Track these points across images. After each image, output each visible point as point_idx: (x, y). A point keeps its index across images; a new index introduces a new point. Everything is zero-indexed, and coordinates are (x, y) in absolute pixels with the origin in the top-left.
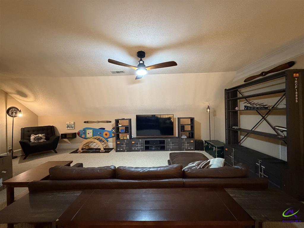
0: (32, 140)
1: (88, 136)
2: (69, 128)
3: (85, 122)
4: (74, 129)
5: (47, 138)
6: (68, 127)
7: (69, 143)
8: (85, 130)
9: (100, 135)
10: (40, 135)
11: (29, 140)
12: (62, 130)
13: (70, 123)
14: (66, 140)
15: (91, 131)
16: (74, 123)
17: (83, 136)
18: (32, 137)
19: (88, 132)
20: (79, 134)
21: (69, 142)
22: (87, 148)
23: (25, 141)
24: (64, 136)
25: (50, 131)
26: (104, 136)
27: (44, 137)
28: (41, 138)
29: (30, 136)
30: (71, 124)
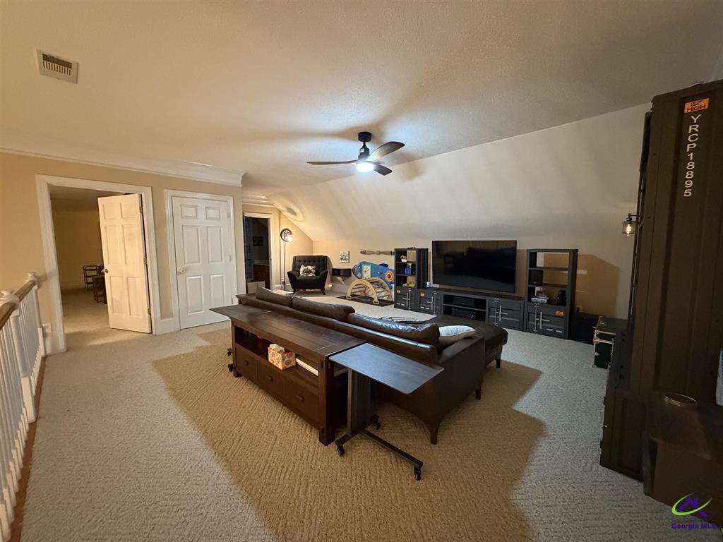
0: (301, 273)
1: (365, 276)
2: (342, 261)
3: (362, 252)
4: (349, 262)
5: (317, 273)
6: (342, 259)
7: (341, 283)
8: (360, 265)
9: (381, 276)
10: (310, 268)
11: (299, 272)
12: (336, 264)
13: (344, 253)
14: (339, 278)
15: (369, 267)
16: (349, 252)
17: (359, 275)
18: (302, 269)
19: (364, 269)
20: (354, 270)
21: (343, 282)
22: (363, 295)
23: (295, 272)
24: (337, 272)
25: (321, 263)
26: (387, 278)
27: (314, 271)
28: (310, 272)
29: (300, 268)
30: (345, 255)
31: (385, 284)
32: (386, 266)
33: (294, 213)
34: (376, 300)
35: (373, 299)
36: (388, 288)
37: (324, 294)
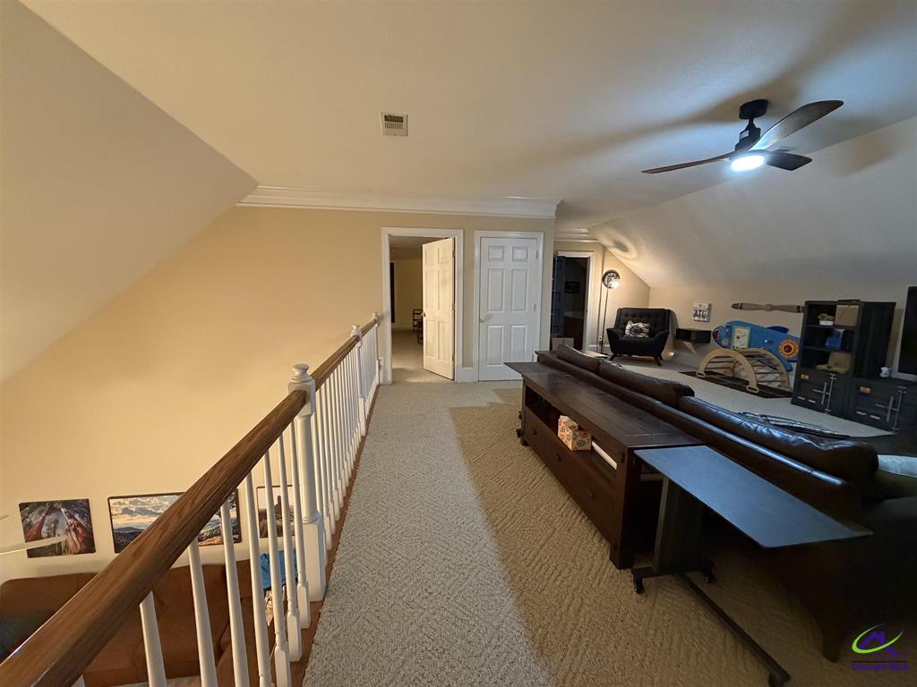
0: (627, 332)
1: (736, 344)
2: (697, 318)
3: (735, 306)
4: (708, 321)
5: (651, 334)
6: (695, 315)
7: (692, 353)
8: (730, 327)
9: (770, 347)
10: (641, 325)
11: (624, 329)
12: (685, 321)
13: (700, 306)
14: (688, 344)
15: (746, 331)
16: (710, 305)
17: (724, 342)
18: (628, 327)
19: (737, 334)
20: (715, 334)
21: (694, 351)
22: (730, 374)
23: (619, 330)
24: (685, 335)
25: (660, 320)
26: (782, 350)
27: (647, 330)
28: (641, 331)
29: (626, 324)
30: (702, 309)
31: (776, 361)
32: (785, 330)
33: (624, 248)
34: (753, 384)
35: (747, 383)
36: (782, 369)
37: (659, 365)
